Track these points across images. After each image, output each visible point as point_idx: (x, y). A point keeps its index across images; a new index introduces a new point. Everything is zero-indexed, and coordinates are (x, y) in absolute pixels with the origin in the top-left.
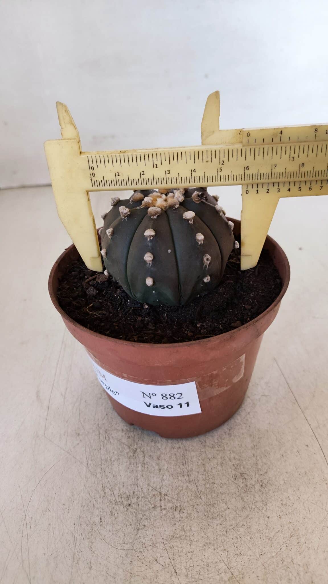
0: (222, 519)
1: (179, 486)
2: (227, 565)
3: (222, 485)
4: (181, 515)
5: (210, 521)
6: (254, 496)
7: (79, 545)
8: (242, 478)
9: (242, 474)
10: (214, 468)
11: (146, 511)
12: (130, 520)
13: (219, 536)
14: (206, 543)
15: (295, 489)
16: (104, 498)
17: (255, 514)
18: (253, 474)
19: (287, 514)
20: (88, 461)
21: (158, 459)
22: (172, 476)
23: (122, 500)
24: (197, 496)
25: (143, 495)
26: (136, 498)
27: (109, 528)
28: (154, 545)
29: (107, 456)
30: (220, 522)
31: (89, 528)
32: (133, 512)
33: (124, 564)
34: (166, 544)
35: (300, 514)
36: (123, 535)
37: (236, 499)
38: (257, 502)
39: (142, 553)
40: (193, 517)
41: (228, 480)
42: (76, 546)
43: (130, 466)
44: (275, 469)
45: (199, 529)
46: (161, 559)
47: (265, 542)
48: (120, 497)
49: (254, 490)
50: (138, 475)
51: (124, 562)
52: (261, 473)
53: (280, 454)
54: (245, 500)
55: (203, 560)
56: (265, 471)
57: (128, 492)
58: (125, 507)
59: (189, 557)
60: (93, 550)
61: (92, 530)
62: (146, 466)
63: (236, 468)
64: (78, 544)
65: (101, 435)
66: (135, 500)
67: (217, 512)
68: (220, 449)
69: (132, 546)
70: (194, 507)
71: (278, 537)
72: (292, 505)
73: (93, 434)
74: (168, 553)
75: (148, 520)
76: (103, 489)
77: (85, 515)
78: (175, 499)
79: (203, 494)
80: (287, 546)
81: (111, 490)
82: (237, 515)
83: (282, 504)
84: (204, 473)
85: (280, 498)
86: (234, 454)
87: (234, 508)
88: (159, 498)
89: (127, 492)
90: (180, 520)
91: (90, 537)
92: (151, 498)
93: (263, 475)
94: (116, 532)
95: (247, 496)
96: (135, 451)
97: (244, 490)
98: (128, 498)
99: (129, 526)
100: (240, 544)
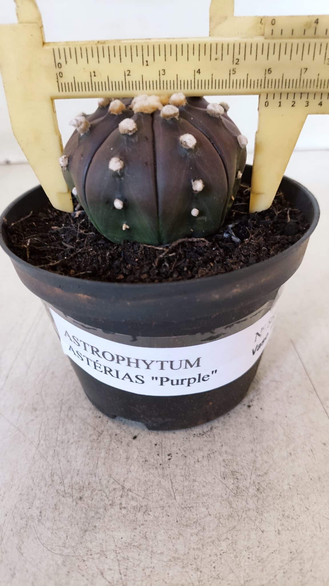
0: (199, 528)
1: (149, 481)
3: (205, 483)
4: (145, 517)
5: (183, 529)
6: (246, 501)
9: (233, 473)
11: (101, 508)
12: (78, 518)
13: (192, 549)
14: (173, 557)
15: (303, 497)
16: (50, 487)
17: (245, 526)
18: (248, 474)
19: (288, 530)
21: (128, 445)
23: (72, 492)
25: (100, 488)
26: (90, 491)
27: (48, 524)
28: (103, 553)
29: (64, 438)
30: (195, 531)
31: (23, 522)
32: (84, 508)
35: (306, 531)
36: (65, 535)
37: (221, 503)
38: (249, 509)
39: (85, 561)
40: (161, 522)
41: (214, 479)
43: (91, 450)
44: (278, 470)
45: (166, 539)
46: (109, 572)
47: (255, 564)
49: (248, 494)
50: (99, 463)
52: (259, 473)
53: (287, 452)
54: (234, 505)
55: (165, 580)
56: (265, 471)
57: (83, 482)
58: (74, 501)
59: (147, 574)
60: (22, 552)
61: (27, 525)
62: (111, 452)
63: (227, 464)
65: (62, 412)
66: (89, 492)
67: (194, 518)
68: (210, 439)
70: (165, 509)
71: (273, 559)
72: (297, 518)
73: (54, 410)
74: (119, 566)
76: (51, 476)
77: (22, 506)
78: (141, 496)
79: (179, 493)
80: (284, 573)
81: (62, 479)
82: (221, 525)
83: (283, 515)
84: (184, 467)
85: (281, 507)
86: (226, 447)
87: (218, 515)
88: (120, 493)
89: (81, 482)
90: (142, 524)
91: (22, 534)
92: (110, 492)
93: (262, 476)
94: (57, 531)
95: (237, 501)
96: (100, 434)
97: (234, 493)
98: (81, 489)
99: (75, 525)
100: (220, 563)
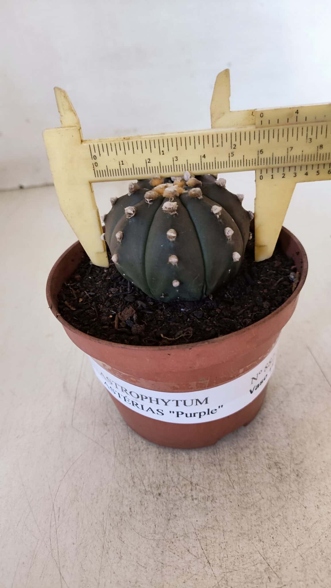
2: (263, 556)
7: (109, 535)
8: (277, 468)
10: (247, 457)
20: (116, 451)
22: (203, 466)
24: (230, 485)
33: (155, 554)
34: (198, 534)
42: (105, 536)
48: (150, 486)
51: (155, 552)
64: (107, 533)
69: (162, 537)
75: (179, 510)
